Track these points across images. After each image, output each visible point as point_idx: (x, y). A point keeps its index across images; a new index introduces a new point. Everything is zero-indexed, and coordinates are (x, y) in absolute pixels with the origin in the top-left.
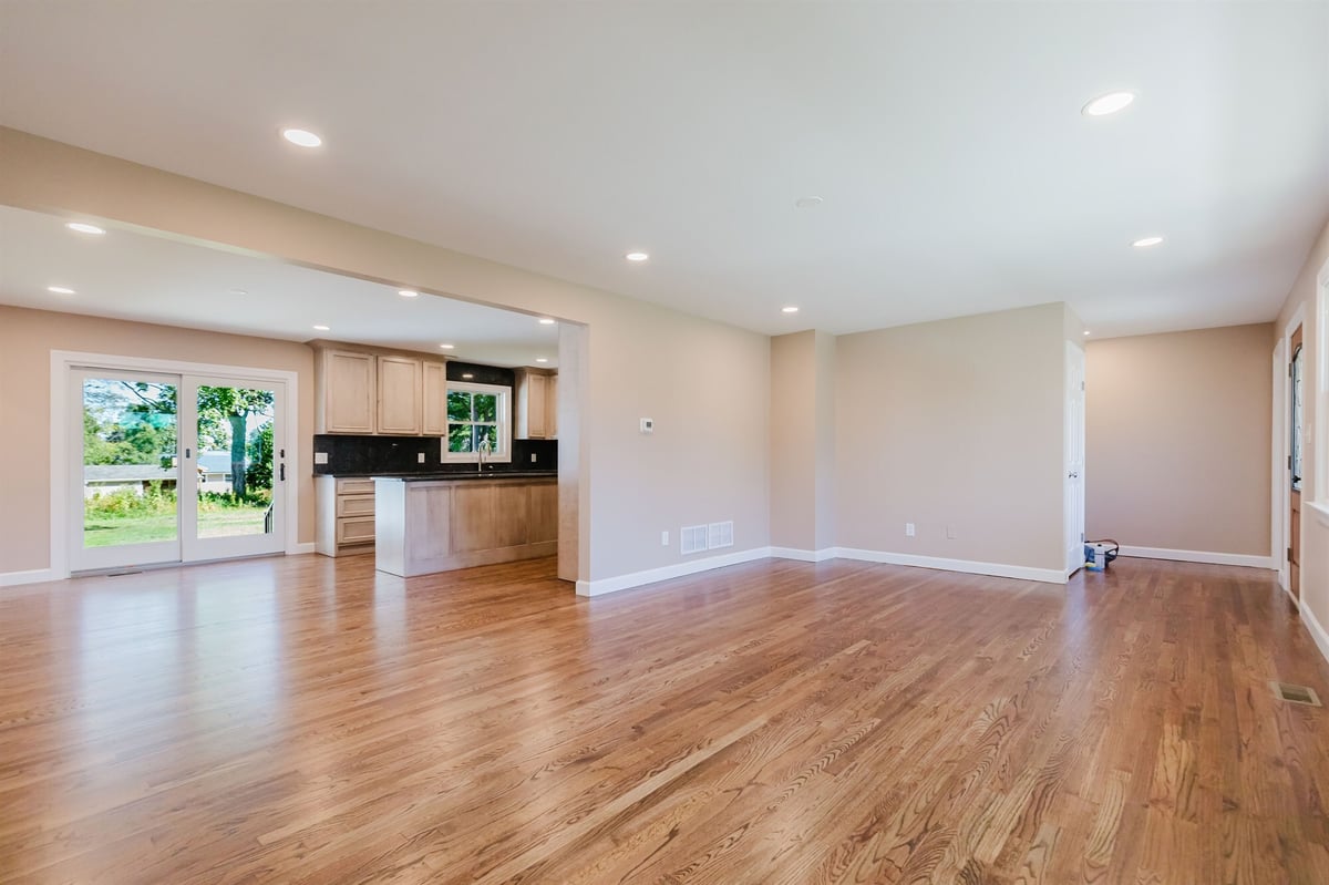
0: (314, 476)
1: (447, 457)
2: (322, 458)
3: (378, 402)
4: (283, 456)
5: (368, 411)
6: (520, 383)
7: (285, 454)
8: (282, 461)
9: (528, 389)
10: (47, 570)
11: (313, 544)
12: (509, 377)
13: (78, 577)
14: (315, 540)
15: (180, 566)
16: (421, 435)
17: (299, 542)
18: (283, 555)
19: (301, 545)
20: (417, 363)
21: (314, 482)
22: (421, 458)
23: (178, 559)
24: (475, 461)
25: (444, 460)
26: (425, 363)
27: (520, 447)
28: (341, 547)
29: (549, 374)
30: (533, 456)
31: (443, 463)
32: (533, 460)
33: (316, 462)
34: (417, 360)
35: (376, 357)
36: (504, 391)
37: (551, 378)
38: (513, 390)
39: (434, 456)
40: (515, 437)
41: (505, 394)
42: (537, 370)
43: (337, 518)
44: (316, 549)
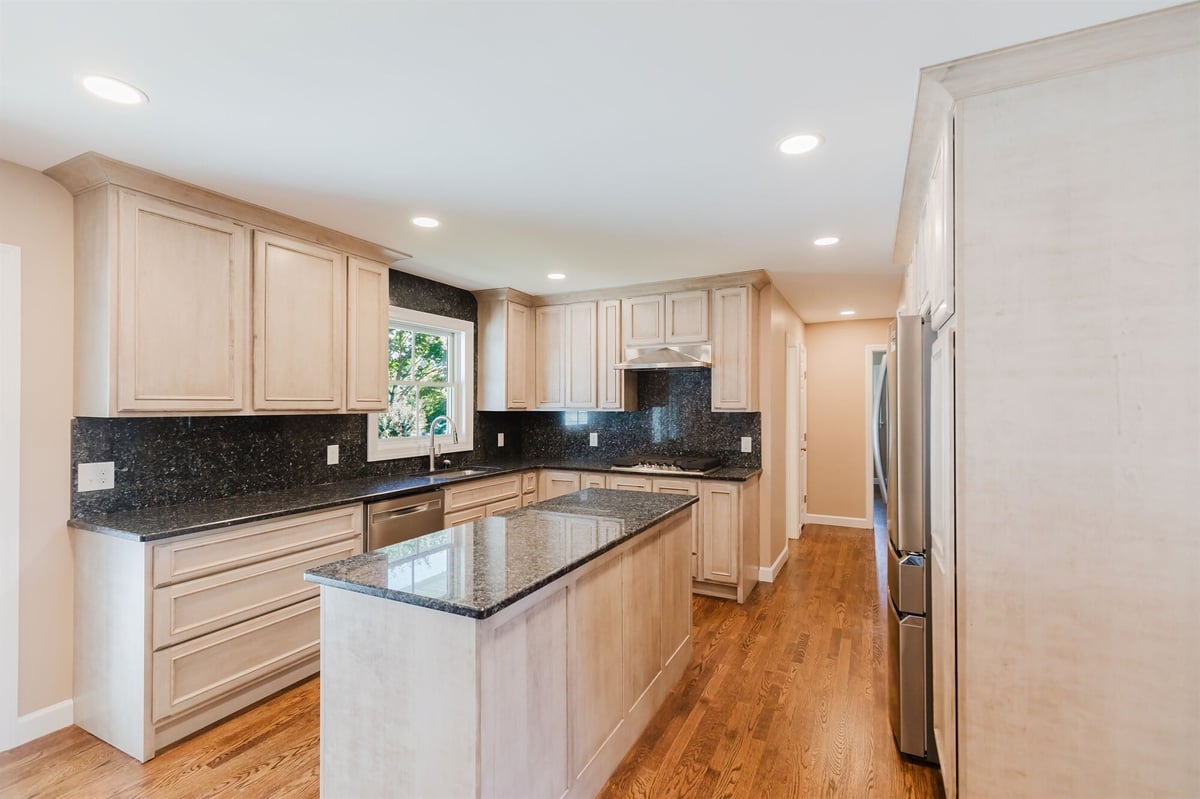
0: (70, 524)
1: (380, 449)
2: (99, 477)
3: (254, 337)
5: (232, 358)
6: (489, 315)
9: (501, 328)
11: (69, 703)
12: (466, 304)
14: (74, 695)
16: (344, 411)
17: (24, 712)
19: (25, 718)
20: (338, 259)
21: (74, 544)
22: (333, 455)
24: (422, 453)
25: (373, 456)
26: (354, 263)
27: (486, 422)
28: (161, 725)
29: (533, 304)
30: (501, 437)
31: (369, 460)
32: (501, 442)
33: (81, 489)
34: (339, 251)
35: (253, 233)
36: (464, 329)
37: (539, 311)
38: (476, 328)
39: (356, 450)
40: (479, 409)
41: (463, 334)
42: (517, 296)
43: (155, 650)
44: (75, 716)
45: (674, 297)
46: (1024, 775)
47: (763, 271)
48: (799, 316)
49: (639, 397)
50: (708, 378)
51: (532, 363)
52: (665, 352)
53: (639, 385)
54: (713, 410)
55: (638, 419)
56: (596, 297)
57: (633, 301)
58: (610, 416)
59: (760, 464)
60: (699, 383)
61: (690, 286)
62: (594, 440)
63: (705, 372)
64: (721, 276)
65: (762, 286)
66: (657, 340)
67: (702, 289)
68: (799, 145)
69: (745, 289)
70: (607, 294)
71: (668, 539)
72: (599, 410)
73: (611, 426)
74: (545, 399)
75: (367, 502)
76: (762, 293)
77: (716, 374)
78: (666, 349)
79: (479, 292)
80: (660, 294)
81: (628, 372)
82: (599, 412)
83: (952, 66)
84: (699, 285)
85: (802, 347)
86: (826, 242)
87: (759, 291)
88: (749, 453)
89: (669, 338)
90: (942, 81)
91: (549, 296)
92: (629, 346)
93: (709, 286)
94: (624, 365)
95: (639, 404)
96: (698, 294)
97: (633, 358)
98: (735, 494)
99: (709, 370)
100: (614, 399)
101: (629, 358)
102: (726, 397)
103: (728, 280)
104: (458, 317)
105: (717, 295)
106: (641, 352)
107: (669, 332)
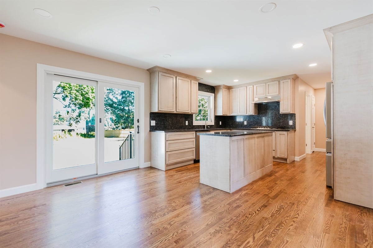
0: (150, 131)
1: (195, 123)
2: (153, 123)
3: (176, 98)
4: (138, 122)
5: (173, 102)
6: (218, 92)
7: (140, 121)
8: (138, 124)
9: (221, 95)
10: (34, 184)
12: (212, 89)
13: (51, 186)
14: (150, 161)
15: (97, 177)
16: (190, 113)
17: (145, 162)
18: (138, 169)
20: (189, 81)
21: (151, 134)
22: (187, 123)
23: (96, 173)
26: (192, 81)
27: (218, 118)
28: (167, 165)
29: (229, 88)
30: (220, 122)
31: (193, 125)
32: (221, 124)
33: (151, 125)
34: (189, 79)
35: (176, 77)
36: (212, 95)
37: (231, 90)
38: (215, 95)
39: (191, 122)
40: (215, 115)
41: (212, 97)
42: (225, 87)
43: (166, 152)
44: (151, 165)
45: (268, 83)
46: (349, 178)
47: (295, 75)
48: (312, 87)
49: (258, 111)
50: (279, 105)
51: (229, 104)
52: (266, 98)
53: (258, 108)
54: (280, 113)
55: (258, 117)
56: (246, 85)
57: (257, 85)
58: (250, 116)
59: (295, 128)
60: (276, 107)
61: (273, 80)
62: (245, 123)
63: (278, 103)
64: (282, 77)
65: (295, 78)
66: (263, 95)
67: (277, 81)
68: (298, 46)
69: (290, 80)
70: (249, 84)
71: (266, 138)
72: (247, 115)
73: (250, 119)
74: (232, 112)
75: (196, 131)
76: (296, 80)
77: (281, 103)
78: (266, 97)
79: (216, 86)
80: (264, 83)
81: (255, 104)
82: (247, 116)
83: (331, 28)
84: (275, 80)
85: (313, 96)
86: (313, 65)
87: (295, 80)
88: (292, 125)
89: (267, 94)
90: (329, 31)
91: (233, 86)
92: (256, 97)
93: (279, 80)
94: (254, 102)
95: (258, 113)
96: (276, 82)
97: (257, 100)
98: (286, 135)
99: (279, 102)
100: (251, 111)
101: (255, 101)
102: (284, 109)
103: (285, 78)
104: (211, 93)
105: (281, 82)
106: (259, 99)
107: (267, 93)
